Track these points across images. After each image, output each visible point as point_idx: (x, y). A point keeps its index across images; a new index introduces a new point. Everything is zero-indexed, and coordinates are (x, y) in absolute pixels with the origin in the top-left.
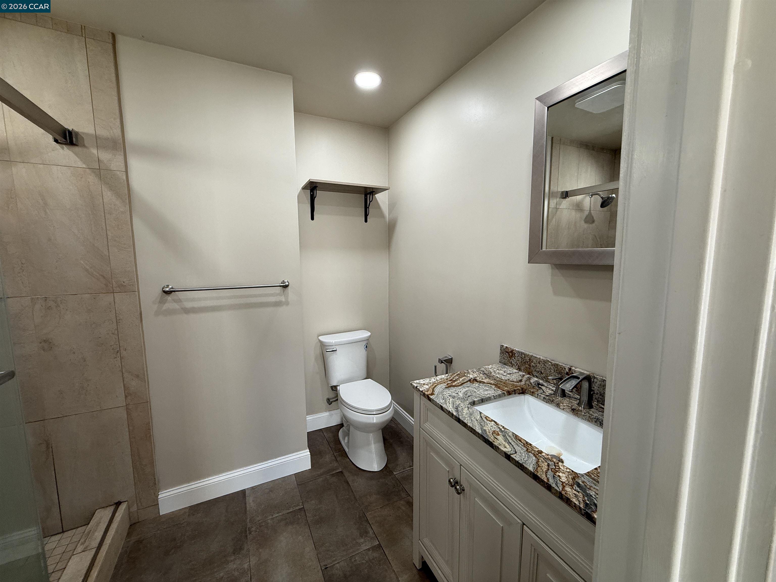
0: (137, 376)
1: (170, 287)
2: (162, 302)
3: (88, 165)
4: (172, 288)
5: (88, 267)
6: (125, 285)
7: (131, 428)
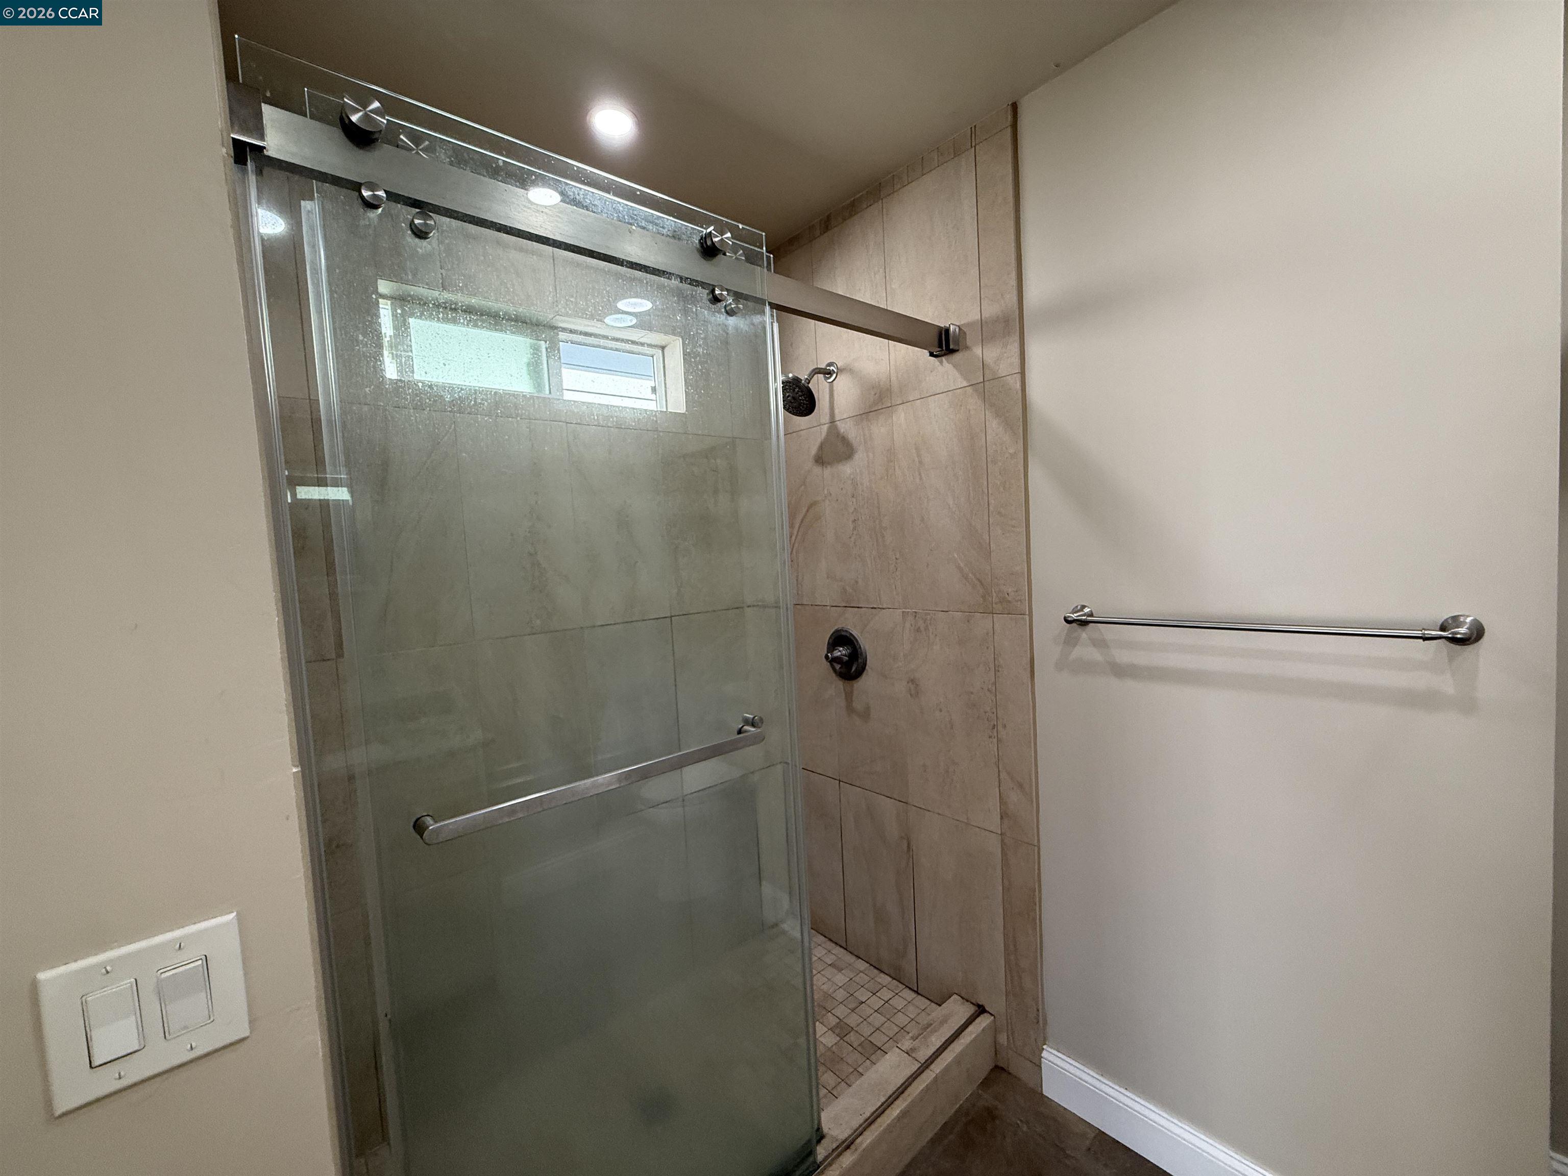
0: (1021, 786)
1: (1087, 610)
2: (1070, 642)
3: (968, 381)
4: (1091, 615)
5: (962, 565)
6: (1010, 599)
7: (1006, 883)
